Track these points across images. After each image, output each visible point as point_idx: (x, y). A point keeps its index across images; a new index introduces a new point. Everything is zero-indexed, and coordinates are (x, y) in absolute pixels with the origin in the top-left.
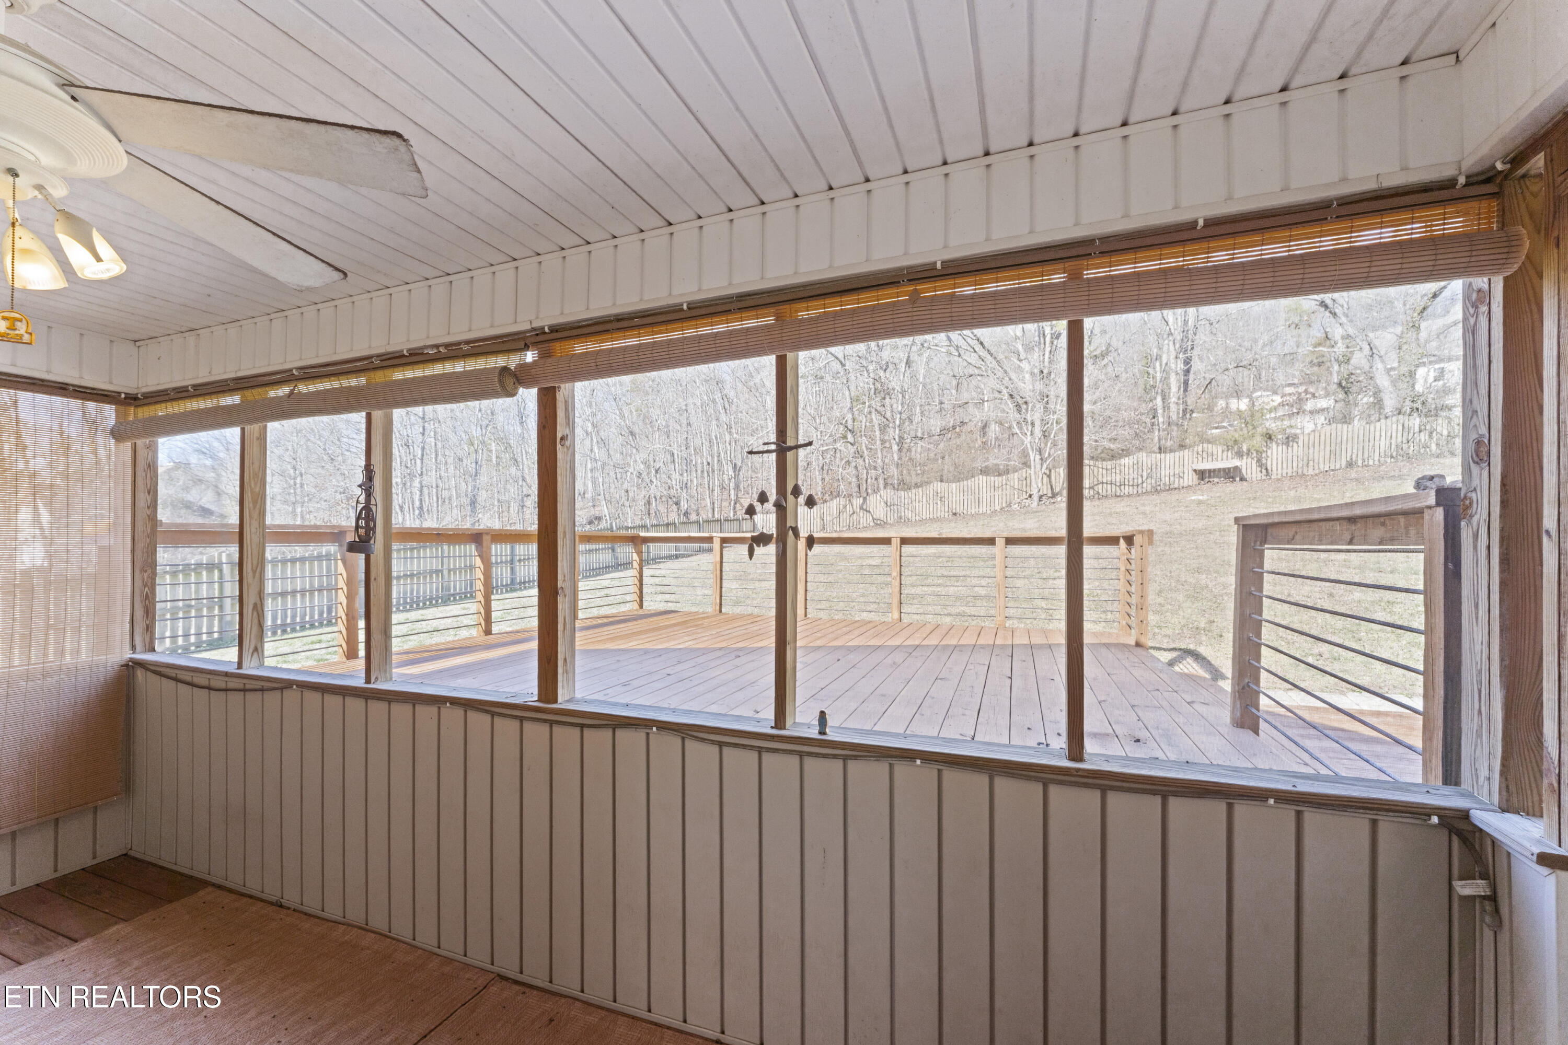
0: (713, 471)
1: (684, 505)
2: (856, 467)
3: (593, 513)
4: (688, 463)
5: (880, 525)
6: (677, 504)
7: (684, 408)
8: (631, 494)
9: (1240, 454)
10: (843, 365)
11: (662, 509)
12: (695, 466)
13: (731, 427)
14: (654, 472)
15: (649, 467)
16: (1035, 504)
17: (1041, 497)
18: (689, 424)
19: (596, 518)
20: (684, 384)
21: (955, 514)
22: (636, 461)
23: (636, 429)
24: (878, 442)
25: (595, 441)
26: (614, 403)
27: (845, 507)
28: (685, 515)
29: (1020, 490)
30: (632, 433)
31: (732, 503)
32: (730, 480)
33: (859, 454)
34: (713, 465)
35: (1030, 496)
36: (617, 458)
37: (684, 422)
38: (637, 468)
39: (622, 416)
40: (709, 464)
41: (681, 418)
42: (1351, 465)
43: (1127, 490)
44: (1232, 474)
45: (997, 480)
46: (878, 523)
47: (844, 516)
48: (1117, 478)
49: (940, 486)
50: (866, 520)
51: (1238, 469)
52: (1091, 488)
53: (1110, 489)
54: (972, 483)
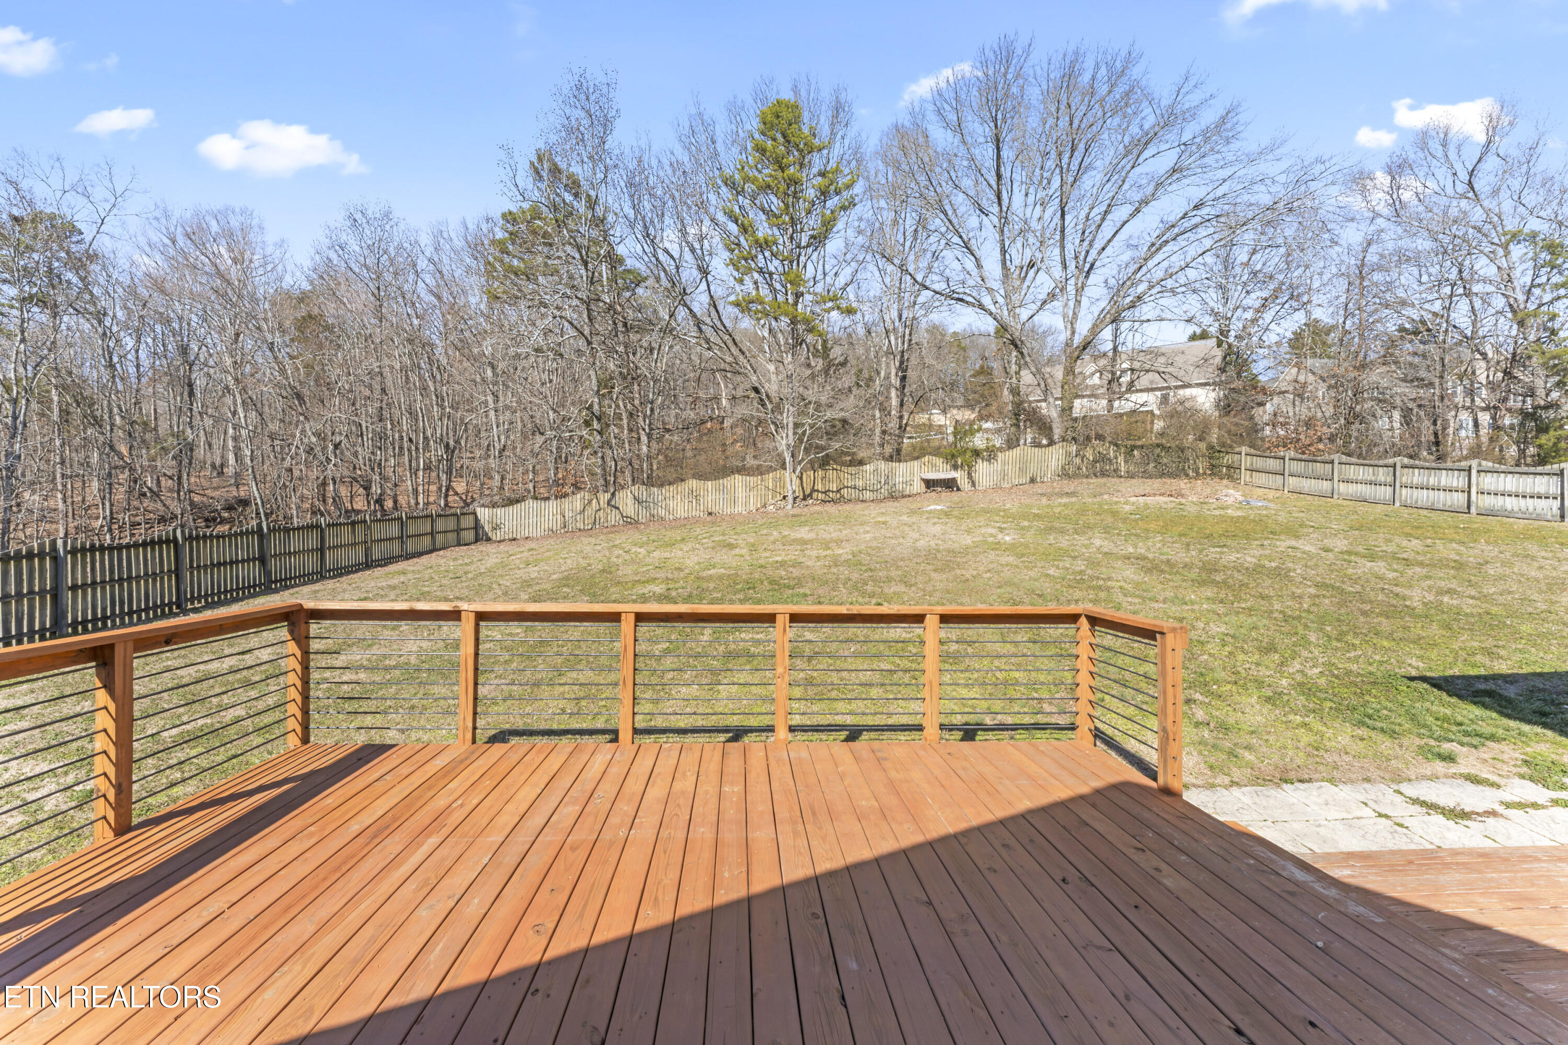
0: (417, 449)
1: (376, 490)
2: (603, 458)
3: (235, 493)
4: (382, 436)
5: (630, 523)
6: (367, 488)
7: (377, 370)
8: (296, 473)
9: (955, 467)
10: (589, 343)
11: (344, 491)
12: (393, 444)
13: (443, 400)
14: (331, 447)
15: (324, 439)
16: (790, 506)
17: (795, 499)
18: (383, 391)
19: (241, 501)
20: (378, 341)
21: (710, 514)
22: (303, 432)
23: (306, 392)
24: (626, 432)
25: (239, 401)
26: (268, 353)
27: (590, 502)
28: (377, 501)
29: (774, 491)
30: (299, 396)
31: (444, 489)
32: (439, 461)
33: (606, 444)
34: (417, 443)
35: (784, 497)
36: (274, 427)
37: (377, 387)
38: (306, 440)
39: (282, 371)
40: (411, 440)
41: (374, 383)
42: (1033, 480)
43: (868, 495)
44: (950, 485)
45: (752, 480)
46: (631, 522)
47: (589, 511)
48: (860, 483)
49: (693, 483)
50: (614, 517)
51: (954, 480)
52: (838, 491)
53: (854, 494)
54: (728, 482)
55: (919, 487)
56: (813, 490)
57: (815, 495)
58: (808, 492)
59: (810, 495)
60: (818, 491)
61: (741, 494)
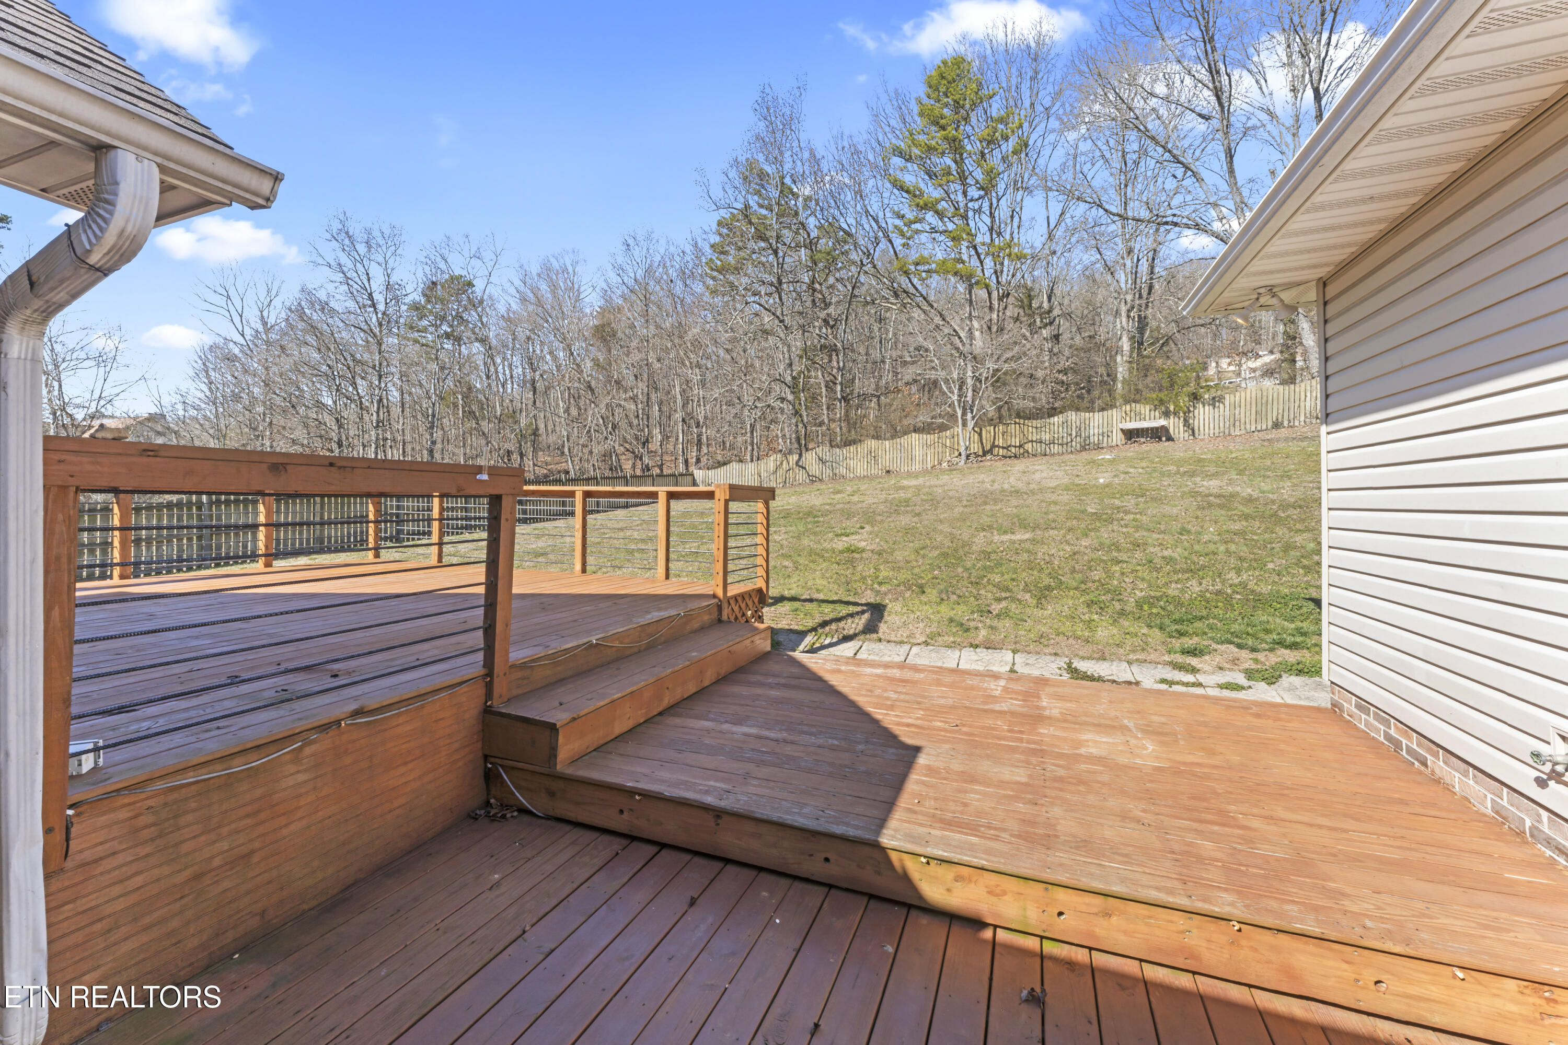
9: (1167, 414)
10: (781, 322)
16: (963, 462)
17: (969, 455)
21: (888, 472)
27: (781, 463)
42: (1277, 425)
43: (1056, 449)
44: (1159, 434)
45: (930, 438)
46: (814, 480)
47: (780, 472)
48: (1046, 437)
49: (873, 443)
50: (801, 476)
51: (1165, 429)
52: (1020, 446)
53: (1039, 448)
54: (905, 440)
55: (1117, 438)
56: (993, 446)
57: (996, 451)
58: (988, 447)
59: (990, 451)
60: (998, 446)
61: (918, 452)
